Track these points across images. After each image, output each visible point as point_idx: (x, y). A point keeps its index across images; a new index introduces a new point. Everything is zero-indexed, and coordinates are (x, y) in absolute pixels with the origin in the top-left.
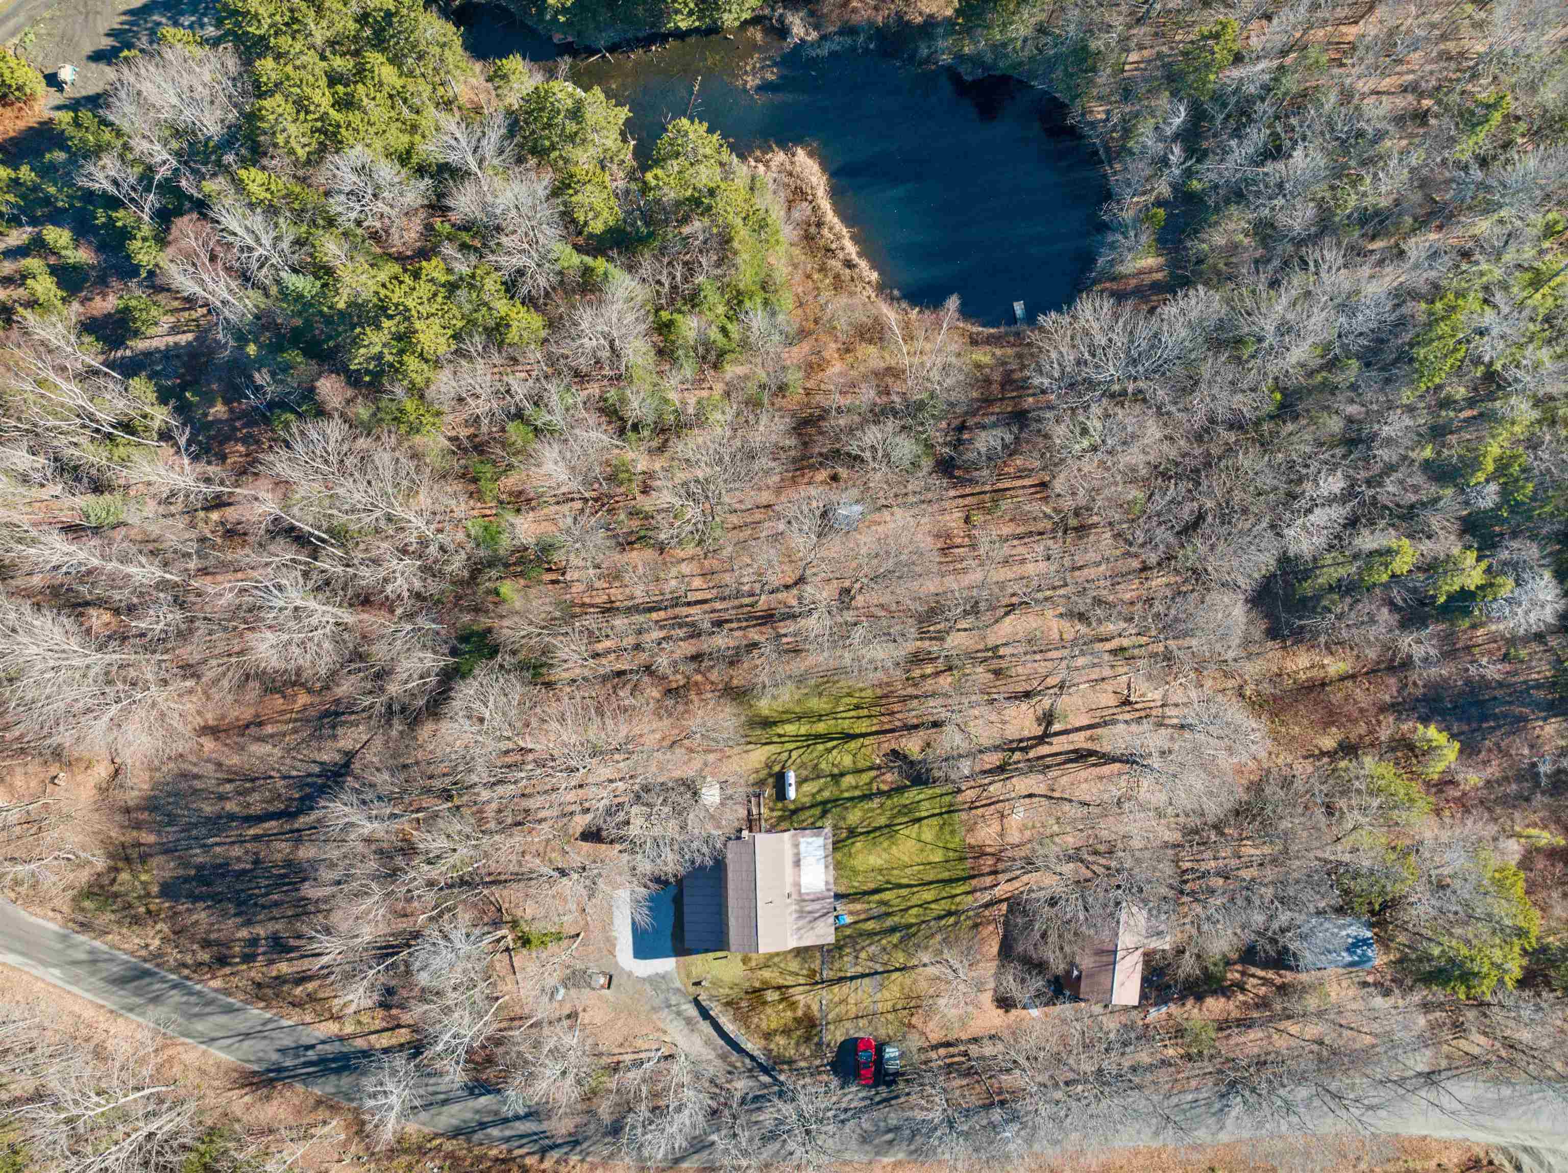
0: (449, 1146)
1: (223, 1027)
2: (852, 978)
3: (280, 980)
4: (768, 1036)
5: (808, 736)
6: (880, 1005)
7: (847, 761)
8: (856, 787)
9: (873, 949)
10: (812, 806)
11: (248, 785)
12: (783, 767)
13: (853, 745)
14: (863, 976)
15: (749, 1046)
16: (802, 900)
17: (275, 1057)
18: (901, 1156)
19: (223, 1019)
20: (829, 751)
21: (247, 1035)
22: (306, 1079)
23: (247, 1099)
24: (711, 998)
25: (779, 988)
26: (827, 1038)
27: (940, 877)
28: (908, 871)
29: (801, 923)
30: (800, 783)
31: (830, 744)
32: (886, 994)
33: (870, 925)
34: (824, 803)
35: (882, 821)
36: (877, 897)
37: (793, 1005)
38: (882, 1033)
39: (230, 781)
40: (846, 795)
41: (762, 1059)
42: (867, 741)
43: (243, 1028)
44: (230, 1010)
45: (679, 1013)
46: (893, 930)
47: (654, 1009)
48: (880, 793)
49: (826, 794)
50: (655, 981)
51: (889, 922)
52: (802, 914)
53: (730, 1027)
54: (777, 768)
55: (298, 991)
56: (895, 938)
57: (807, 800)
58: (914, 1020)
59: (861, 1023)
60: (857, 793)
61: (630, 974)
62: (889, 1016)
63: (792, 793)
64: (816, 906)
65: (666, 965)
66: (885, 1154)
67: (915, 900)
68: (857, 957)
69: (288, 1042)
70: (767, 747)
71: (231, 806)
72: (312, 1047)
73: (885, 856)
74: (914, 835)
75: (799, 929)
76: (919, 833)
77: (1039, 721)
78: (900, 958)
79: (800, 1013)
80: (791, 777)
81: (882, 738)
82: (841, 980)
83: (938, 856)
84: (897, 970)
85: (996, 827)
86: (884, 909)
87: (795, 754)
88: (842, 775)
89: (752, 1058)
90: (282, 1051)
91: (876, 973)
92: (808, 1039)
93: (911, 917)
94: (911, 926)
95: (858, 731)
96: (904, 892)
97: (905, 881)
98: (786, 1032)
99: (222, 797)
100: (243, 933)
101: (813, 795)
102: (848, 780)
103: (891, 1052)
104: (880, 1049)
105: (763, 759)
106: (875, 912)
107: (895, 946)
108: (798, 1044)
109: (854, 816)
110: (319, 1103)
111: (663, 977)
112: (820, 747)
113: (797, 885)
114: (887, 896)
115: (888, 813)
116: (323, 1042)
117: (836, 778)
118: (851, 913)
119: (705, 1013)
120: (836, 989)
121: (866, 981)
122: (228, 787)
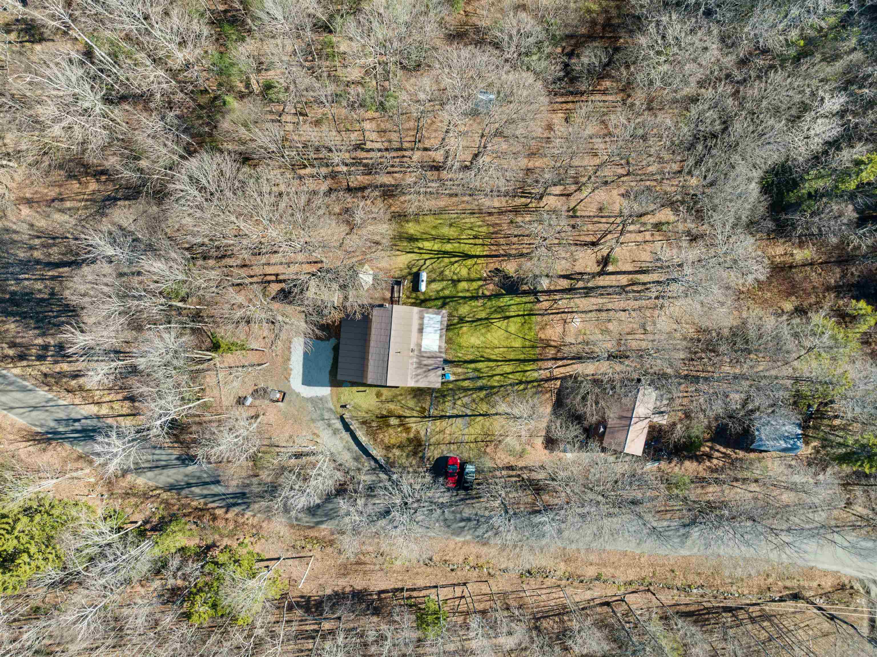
0: (165, 496)
1: (20, 400)
2: (449, 417)
3: (62, 375)
4: (388, 448)
5: (439, 252)
6: (466, 437)
7: (464, 272)
8: (468, 291)
9: (466, 400)
10: (436, 299)
11: (50, 241)
12: (419, 270)
13: (469, 262)
14: (457, 416)
15: (374, 453)
16: (421, 355)
17: (52, 424)
18: (469, 537)
19: (19, 395)
20: (453, 264)
21: (35, 408)
22: (73, 441)
23: (31, 449)
24: (352, 417)
25: (399, 417)
26: (428, 454)
27: (517, 357)
28: (497, 351)
29: (419, 371)
30: (430, 282)
31: (453, 260)
32: (472, 431)
33: (466, 384)
34: (445, 298)
35: (483, 315)
36: (473, 366)
37: (407, 430)
38: (465, 455)
39: (38, 237)
40: (460, 294)
41: (382, 462)
42: (479, 261)
43: (33, 402)
44: (24, 389)
45: (329, 425)
46: (481, 389)
47: (313, 420)
48: (484, 296)
49: (447, 292)
50: (314, 401)
51: (480, 383)
52: (420, 365)
53: (363, 439)
54: (415, 270)
55: (73, 383)
56: (482, 394)
57: (433, 294)
58: (488, 450)
59: (452, 447)
60: (468, 294)
61: (298, 395)
62: (472, 445)
63: (423, 287)
64: (430, 361)
65: (325, 391)
66: (458, 535)
67: (498, 371)
68: (455, 404)
69: (62, 415)
70: (410, 255)
71: (37, 254)
72: (79, 420)
73: (482, 338)
74: (503, 327)
75: (417, 375)
76: (507, 326)
77: (598, 263)
78: (484, 408)
79: (412, 435)
80: (424, 276)
81: (490, 260)
82: (442, 417)
83: (518, 344)
84: (481, 415)
85: (559, 329)
86: (477, 374)
87: (428, 262)
88: (459, 281)
89: (376, 461)
90: (58, 421)
91: (467, 415)
92: (415, 454)
93: (495, 382)
94: (494, 387)
95: (474, 253)
96: (491, 364)
97: (493, 357)
98: (401, 447)
99: (32, 248)
100: (40, 341)
101: (438, 292)
102: (463, 285)
103: (470, 468)
104: (462, 466)
105: (406, 263)
106: (471, 375)
107: (482, 399)
108: (408, 456)
109: (464, 310)
110: (80, 457)
111: (321, 399)
112: (446, 260)
113: (419, 345)
114: (480, 365)
115: (488, 311)
116: (86, 418)
117: (455, 282)
118: (454, 374)
119: (347, 427)
120: (438, 422)
121: (459, 420)
122: (37, 241)
